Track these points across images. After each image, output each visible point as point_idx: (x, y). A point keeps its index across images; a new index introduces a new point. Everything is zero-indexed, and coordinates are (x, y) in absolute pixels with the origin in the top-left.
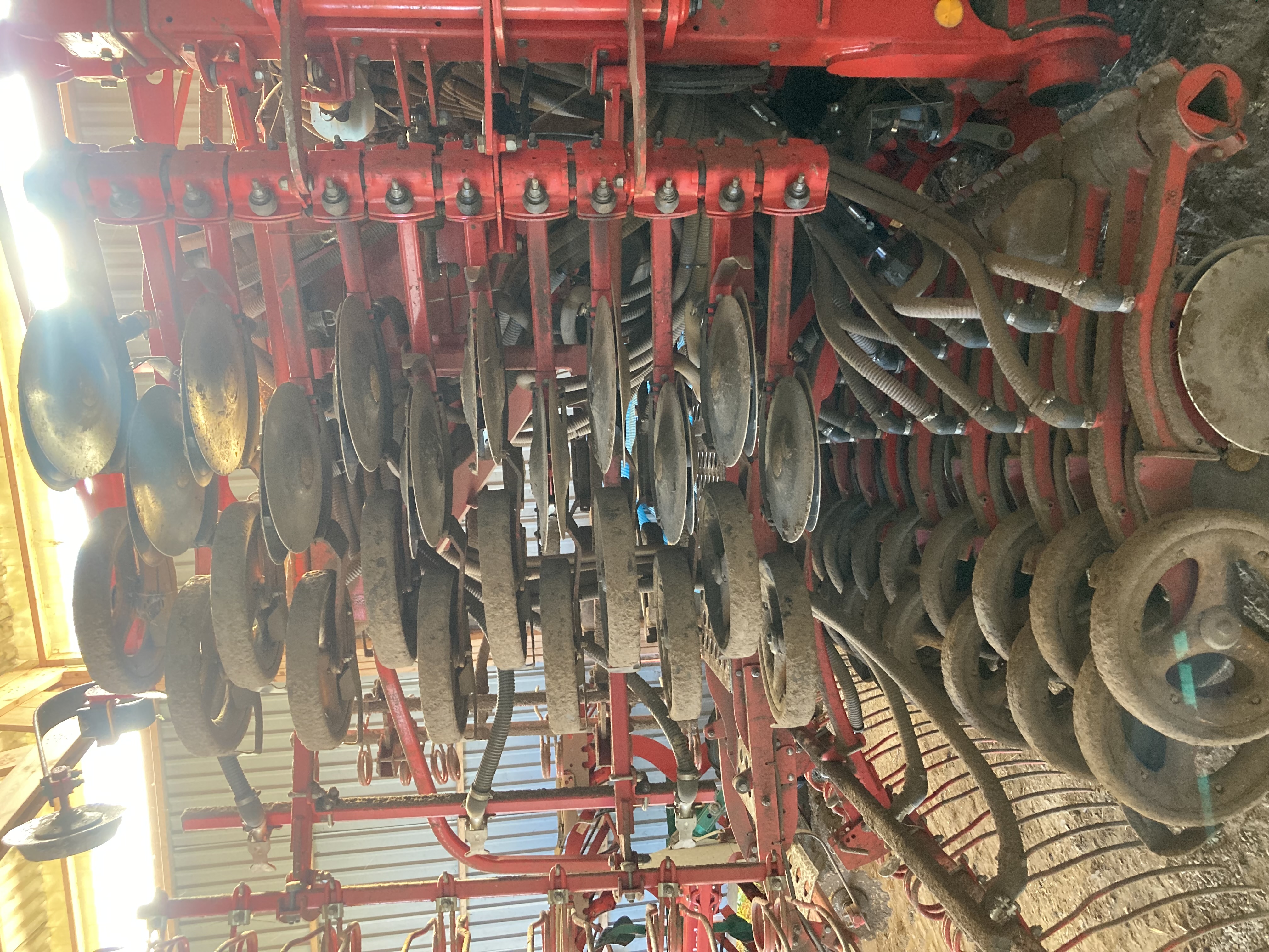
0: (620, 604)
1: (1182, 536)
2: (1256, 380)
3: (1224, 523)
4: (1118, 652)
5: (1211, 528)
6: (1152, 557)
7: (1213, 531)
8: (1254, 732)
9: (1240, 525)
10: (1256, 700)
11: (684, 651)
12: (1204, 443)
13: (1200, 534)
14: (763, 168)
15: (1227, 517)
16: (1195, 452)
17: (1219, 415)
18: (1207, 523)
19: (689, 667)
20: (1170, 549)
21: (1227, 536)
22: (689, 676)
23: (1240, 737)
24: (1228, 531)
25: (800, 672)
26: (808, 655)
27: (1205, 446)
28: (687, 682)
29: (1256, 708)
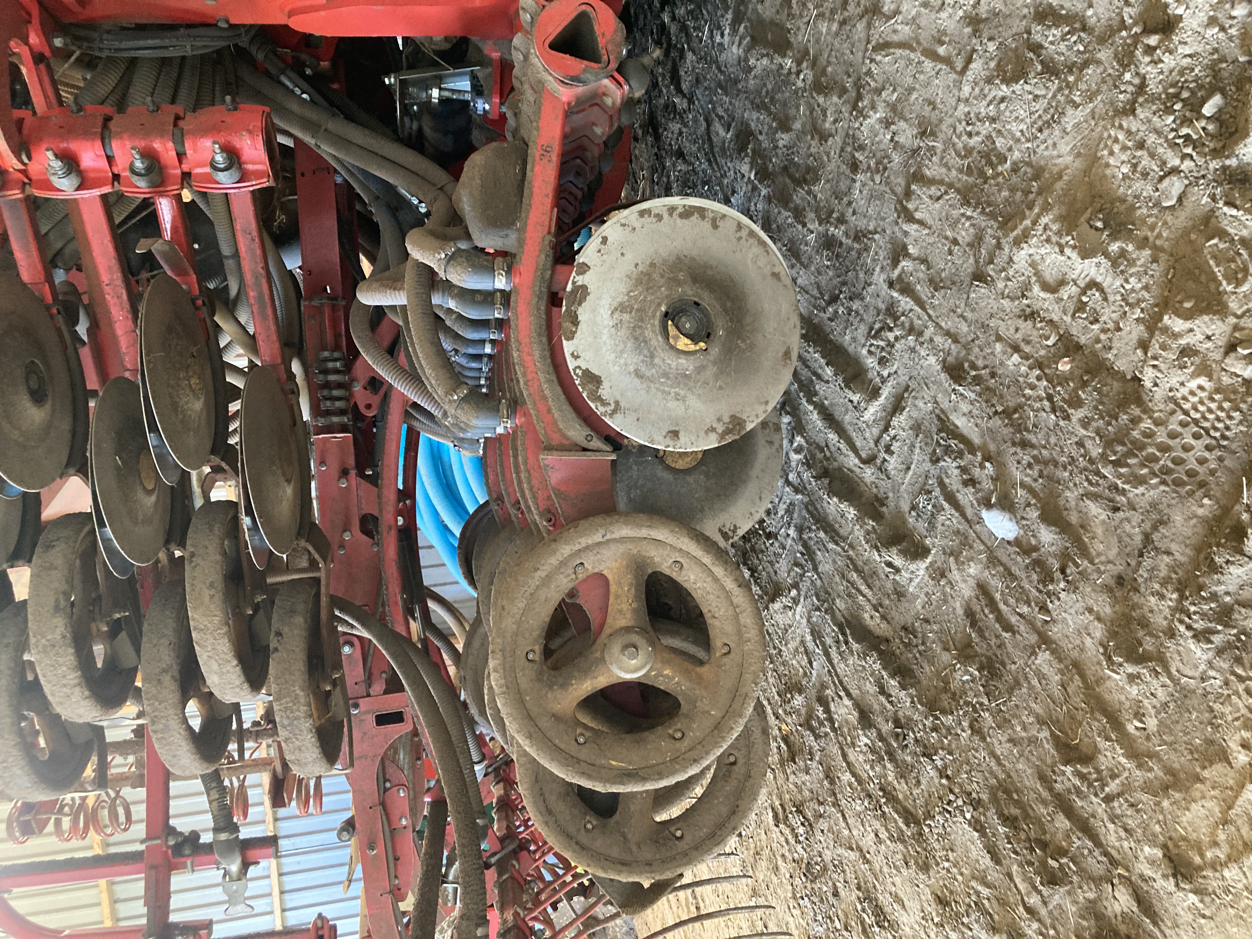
0: (45, 652)
1: (578, 547)
2: (653, 365)
3: (625, 531)
4: (504, 689)
5: (608, 537)
6: (541, 574)
7: (615, 540)
8: (673, 773)
9: (644, 532)
10: (679, 735)
11: (157, 699)
12: (594, 439)
13: (599, 544)
14: (183, 135)
15: (626, 524)
16: (585, 450)
17: (612, 407)
18: (602, 531)
19: (166, 717)
20: (563, 564)
21: (630, 546)
22: (166, 728)
23: (656, 780)
24: (632, 539)
25: (288, 717)
26: (297, 697)
27: (596, 443)
28: (166, 736)
29: (678, 745)
